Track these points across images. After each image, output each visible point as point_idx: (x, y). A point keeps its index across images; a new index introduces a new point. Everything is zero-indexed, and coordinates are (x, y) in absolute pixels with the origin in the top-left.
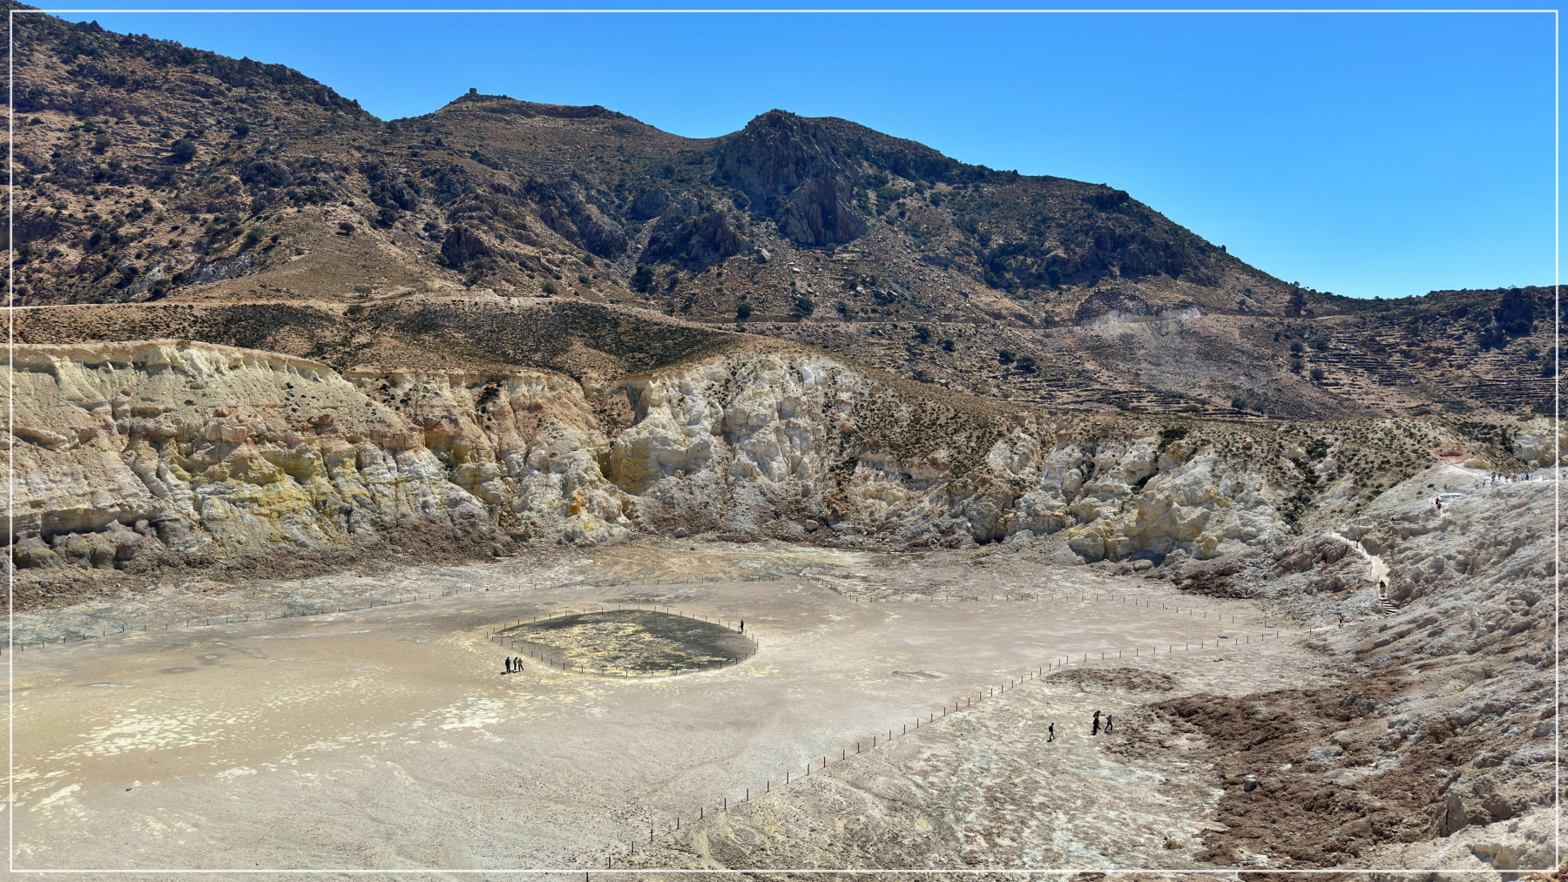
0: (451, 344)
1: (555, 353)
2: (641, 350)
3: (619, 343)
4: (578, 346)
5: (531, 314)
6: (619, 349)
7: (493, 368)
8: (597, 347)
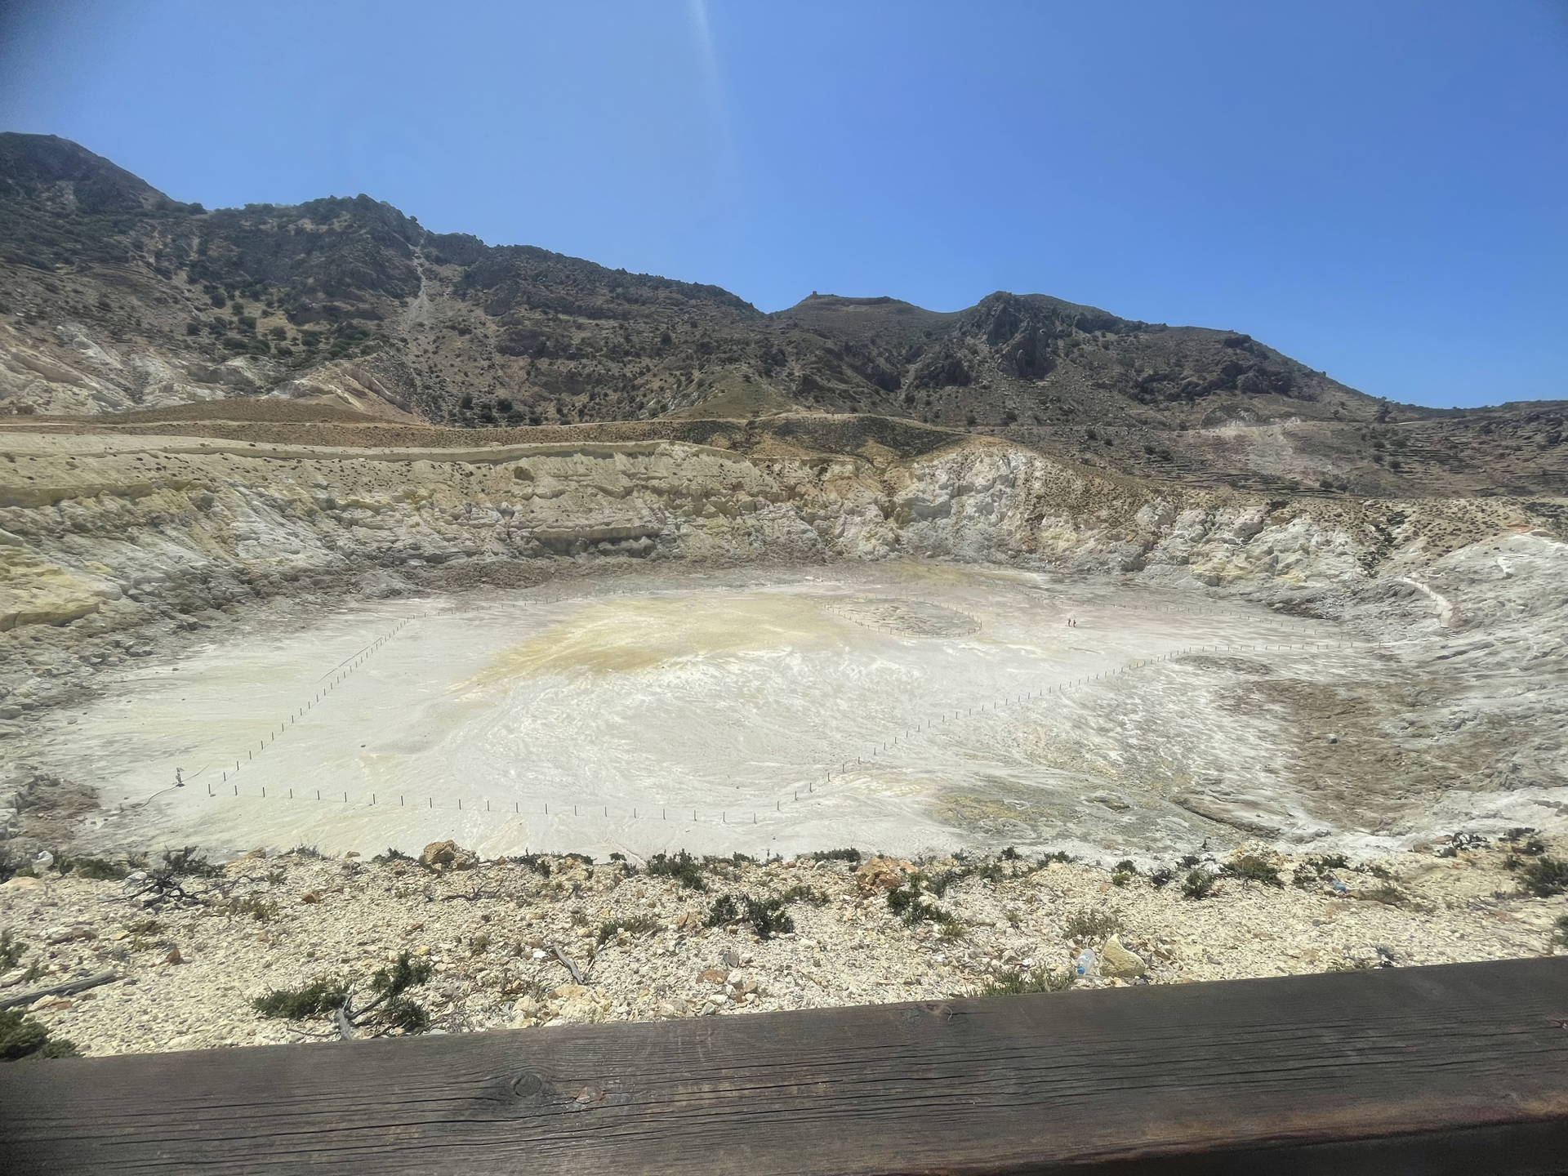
0: (801, 442)
1: (858, 446)
2: (908, 445)
3: (894, 440)
4: (871, 442)
5: (845, 424)
6: (896, 444)
7: (824, 455)
8: (882, 443)
